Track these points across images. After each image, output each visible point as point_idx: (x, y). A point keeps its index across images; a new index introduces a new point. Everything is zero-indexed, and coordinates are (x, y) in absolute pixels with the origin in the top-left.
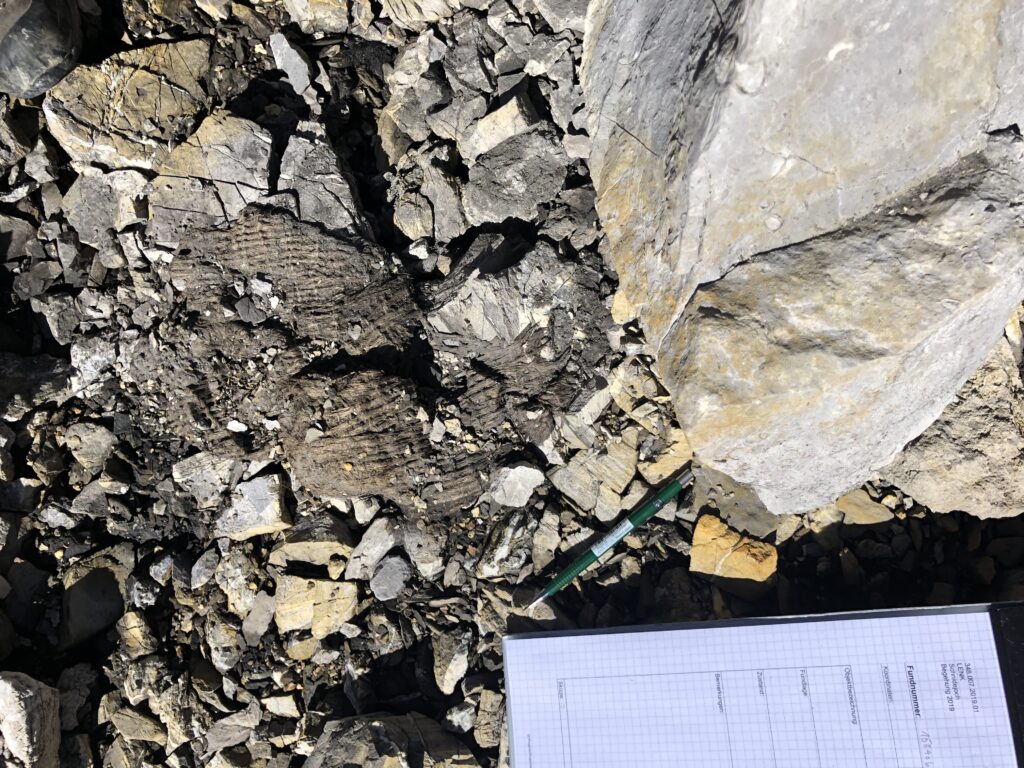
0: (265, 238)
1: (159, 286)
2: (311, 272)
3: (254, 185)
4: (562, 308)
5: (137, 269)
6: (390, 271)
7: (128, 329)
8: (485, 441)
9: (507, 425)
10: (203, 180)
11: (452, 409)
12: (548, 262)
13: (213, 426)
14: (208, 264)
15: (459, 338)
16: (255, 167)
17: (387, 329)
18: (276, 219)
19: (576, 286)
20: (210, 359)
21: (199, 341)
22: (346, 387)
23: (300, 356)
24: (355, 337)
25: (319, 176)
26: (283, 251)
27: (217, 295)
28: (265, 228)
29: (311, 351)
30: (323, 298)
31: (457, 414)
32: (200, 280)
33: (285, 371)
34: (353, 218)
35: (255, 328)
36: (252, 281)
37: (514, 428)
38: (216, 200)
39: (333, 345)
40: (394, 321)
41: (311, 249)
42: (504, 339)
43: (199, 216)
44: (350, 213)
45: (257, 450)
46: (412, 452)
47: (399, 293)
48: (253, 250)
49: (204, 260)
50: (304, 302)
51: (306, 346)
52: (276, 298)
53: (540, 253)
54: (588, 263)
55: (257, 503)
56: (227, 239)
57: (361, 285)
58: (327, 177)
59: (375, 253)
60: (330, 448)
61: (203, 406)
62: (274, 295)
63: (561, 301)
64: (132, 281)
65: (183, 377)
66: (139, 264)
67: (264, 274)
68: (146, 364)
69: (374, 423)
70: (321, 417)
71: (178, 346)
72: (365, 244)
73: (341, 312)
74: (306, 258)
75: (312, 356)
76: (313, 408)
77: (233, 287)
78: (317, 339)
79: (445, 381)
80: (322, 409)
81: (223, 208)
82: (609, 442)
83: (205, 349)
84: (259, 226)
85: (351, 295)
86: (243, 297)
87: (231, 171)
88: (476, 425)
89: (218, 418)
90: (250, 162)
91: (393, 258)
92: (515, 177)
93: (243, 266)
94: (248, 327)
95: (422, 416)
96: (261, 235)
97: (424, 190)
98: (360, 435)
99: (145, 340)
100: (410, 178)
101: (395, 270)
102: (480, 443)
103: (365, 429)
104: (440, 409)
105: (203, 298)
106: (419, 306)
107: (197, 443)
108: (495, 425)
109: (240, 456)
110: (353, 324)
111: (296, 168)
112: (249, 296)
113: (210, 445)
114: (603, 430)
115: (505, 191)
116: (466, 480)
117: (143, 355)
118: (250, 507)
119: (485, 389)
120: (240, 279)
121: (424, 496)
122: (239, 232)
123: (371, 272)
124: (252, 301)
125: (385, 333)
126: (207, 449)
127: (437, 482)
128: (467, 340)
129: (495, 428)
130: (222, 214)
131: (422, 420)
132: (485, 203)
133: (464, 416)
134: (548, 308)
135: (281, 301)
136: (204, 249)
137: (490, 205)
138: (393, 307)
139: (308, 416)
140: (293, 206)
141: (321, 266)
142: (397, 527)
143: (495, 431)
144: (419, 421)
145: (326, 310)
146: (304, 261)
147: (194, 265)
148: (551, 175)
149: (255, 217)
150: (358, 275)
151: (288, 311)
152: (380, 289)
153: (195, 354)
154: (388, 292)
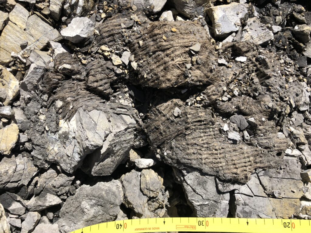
0: (234, 164)
1: (291, 135)
2: (206, 146)
3: (243, 196)
4: (53, 132)
5: (304, 144)
6: (161, 150)
7: (305, 111)
8: (97, 53)
9: (84, 62)
10: (274, 197)
11: (119, 71)
12: (64, 160)
13: (254, 59)
14: (266, 148)
15: (116, 112)
16: (244, 207)
17: (160, 115)
18: (229, 176)
19: (46, 146)
20: (260, 94)
21: (267, 103)
22: (179, 76)
23: (208, 96)
24: (177, 109)
25: (206, 203)
26: (223, 158)
27: (260, 130)
28: (235, 171)
29: (202, 100)
30: (197, 131)
31: (115, 68)
32: (270, 138)
33: (217, 88)
34: (184, 180)
35: (236, 112)
36: (240, 139)
37: (80, 61)
38: (265, 185)
39: (189, 104)
40: (156, 121)
41: (207, 160)
42: (85, 110)
43: (274, 175)
44: (187, 183)
45: (229, 47)
46: (138, 43)
47: (155, 138)
48: (241, 157)
49: (269, 150)
50: (209, 128)
51: (205, 103)
52: (225, 130)
53: (69, 165)
54: (41, 161)
55: (227, 20)
56: (256, 163)
57: (176, 140)
58: (201, 203)
59: (170, 160)
60: (185, 40)
61: (261, 69)
62: (227, 132)
63: (54, 137)
64: (306, 137)
65: (274, 83)
66: (302, 147)
67: (233, 144)
68: (295, 90)
69: (161, 56)
70: (192, 58)
71: (278, 99)
72: (176, 165)
73: (186, 123)
74: (210, 154)
75: (201, 97)
76: (197, 63)
77: (250, 135)
78: (199, 107)
79: (127, 89)
80: (192, 62)
81: (260, 181)
82: (21, 54)
83: (263, 99)
84: (239, 171)
85: (181, 133)
86: (244, 130)
87: (258, 203)
88: (103, 62)
89: (252, 63)
90: (247, 209)
91: (160, 157)
92: (88, 210)
93: (246, 148)
94: (240, 112)
95: (134, 65)
96: (237, 166)
97: (146, 199)
98: (168, 49)
99: (297, 104)
100: (156, 205)
101: (158, 151)
102: (100, 51)
103: (165, 53)
104: (126, 71)
105: (267, 128)
106: (144, 131)
107: (262, 49)
108: (92, 62)
109: (238, 43)
110: (178, 116)
111: (220, 207)
112: (241, 131)
113: (255, 48)
114: (24, 61)
115: (94, 201)
116: (107, 29)
117: (297, 95)
118: (231, 18)
119: (97, 81)
120: (247, 140)
121: (132, 21)
122: (250, 167)
123: (171, 148)
124: (239, 128)
125: (160, 113)
126: (256, 46)
127: (125, 28)
128: (111, 111)
129: (92, 60)
130: (260, 177)
131: (134, 62)
132: (107, 193)
133: (111, 67)
134: (60, 132)
135: (222, 128)
136: (269, 156)
137: (104, 193)
138: (157, 129)
139: (200, 59)
140: (219, 185)
141: (200, 150)
142: (148, 7)
143: (92, 58)
144: (136, 62)
145: (195, 124)
146: (210, 152)
147: (274, 146)
148: (67, 213)
149: (242, 176)
150: (178, 146)
151: (218, 123)
152: (165, 139)
153: (268, 96)
154: (161, 137)
